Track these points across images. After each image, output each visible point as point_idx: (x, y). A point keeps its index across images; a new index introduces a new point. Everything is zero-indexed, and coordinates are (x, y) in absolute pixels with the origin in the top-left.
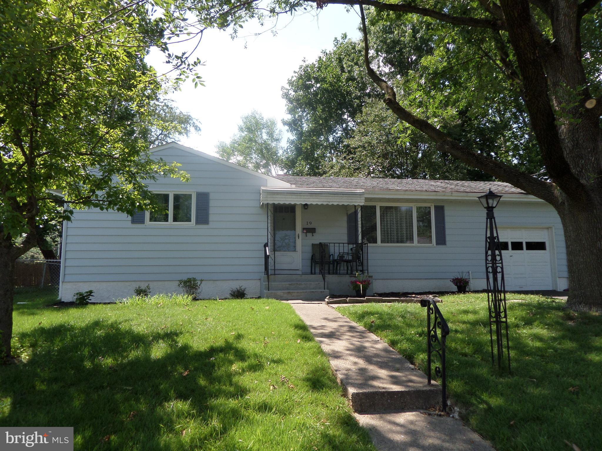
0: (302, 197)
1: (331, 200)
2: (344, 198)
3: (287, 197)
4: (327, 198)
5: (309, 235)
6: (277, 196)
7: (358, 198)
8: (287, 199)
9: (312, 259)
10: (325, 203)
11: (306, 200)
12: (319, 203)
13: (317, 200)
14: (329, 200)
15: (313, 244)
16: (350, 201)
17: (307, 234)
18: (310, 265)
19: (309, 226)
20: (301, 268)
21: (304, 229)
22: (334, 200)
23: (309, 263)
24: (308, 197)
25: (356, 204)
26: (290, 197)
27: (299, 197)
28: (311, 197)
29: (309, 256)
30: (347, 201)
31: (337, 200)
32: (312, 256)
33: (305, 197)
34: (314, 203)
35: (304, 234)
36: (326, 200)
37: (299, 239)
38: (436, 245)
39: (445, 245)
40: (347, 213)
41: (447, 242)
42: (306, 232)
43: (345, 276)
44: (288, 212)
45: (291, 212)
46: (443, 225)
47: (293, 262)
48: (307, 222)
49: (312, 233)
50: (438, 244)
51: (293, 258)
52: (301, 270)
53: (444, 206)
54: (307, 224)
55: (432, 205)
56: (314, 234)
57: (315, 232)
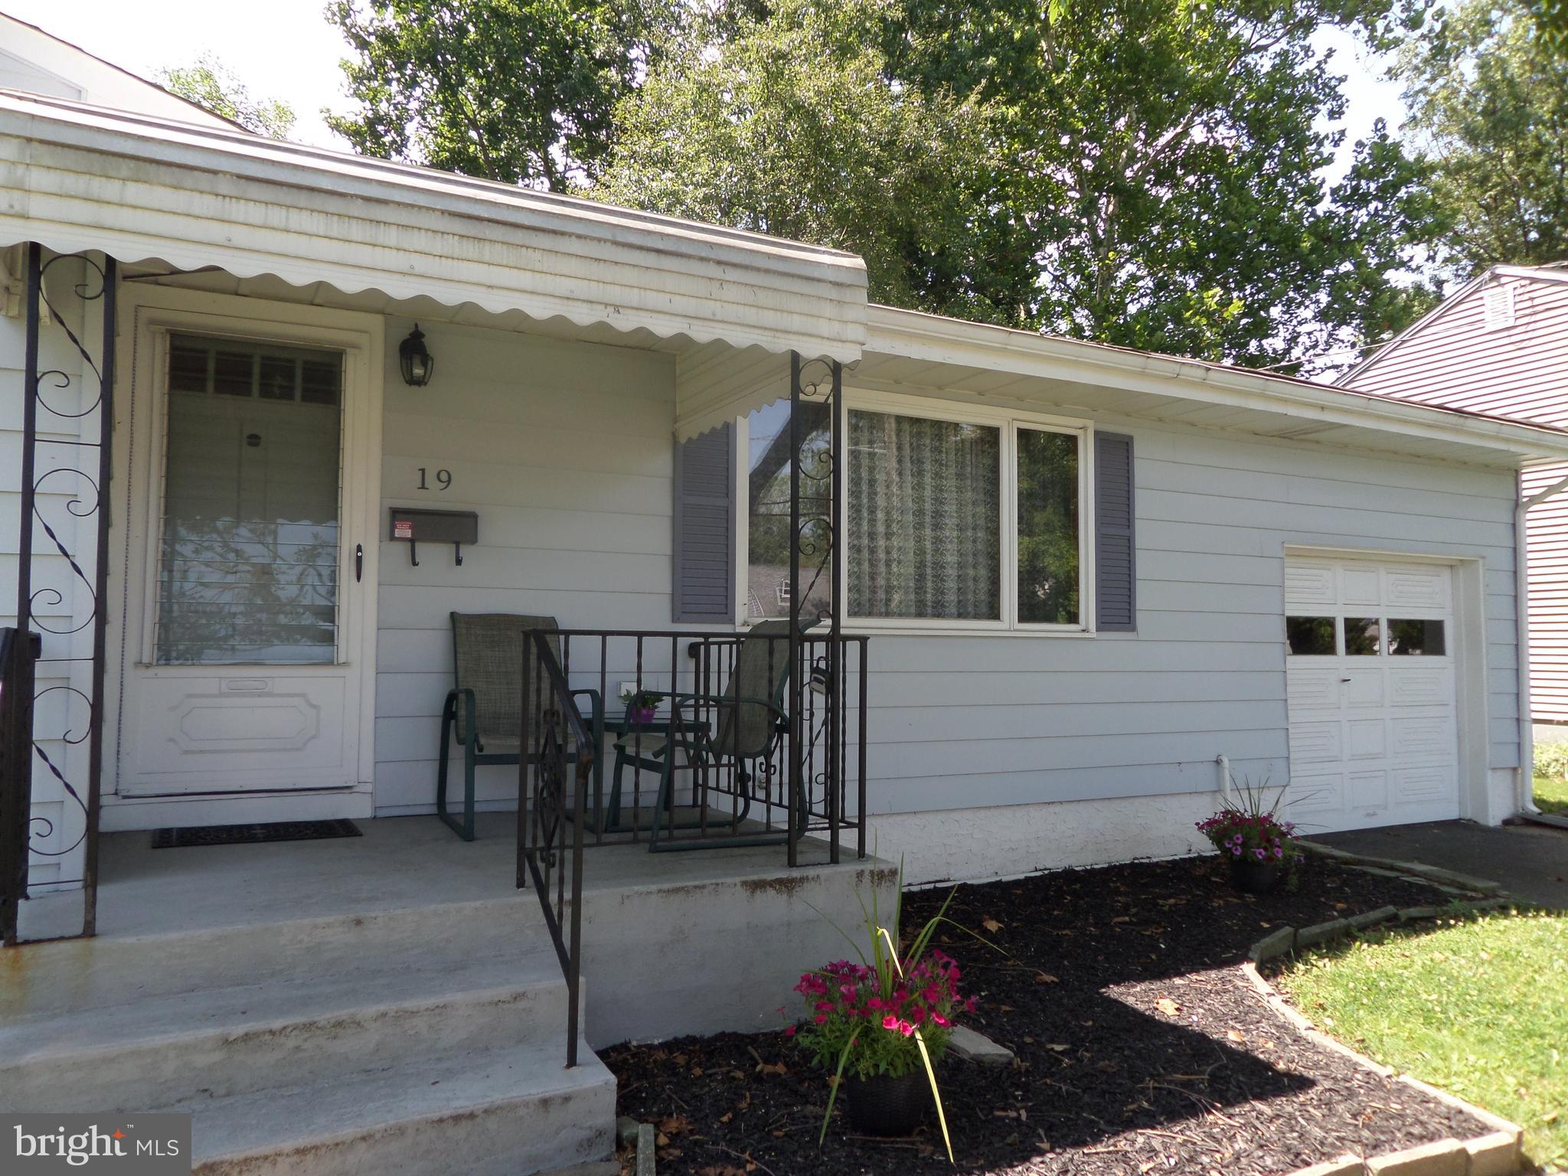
0: (392, 236)
1: (634, 297)
2: (731, 293)
3: (239, 210)
4: (597, 271)
5: (435, 555)
6: (135, 192)
7: (829, 310)
8: (241, 236)
9: (449, 714)
10: (582, 316)
11: (421, 264)
12: (539, 310)
13: (525, 280)
14: (615, 294)
15: (453, 616)
16: (770, 318)
17: (420, 548)
18: (432, 750)
19: (434, 499)
20: (367, 773)
21: (397, 515)
22: (652, 299)
23: (425, 738)
24: (438, 245)
25: (810, 350)
26: (277, 216)
27: (356, 231)
28: (470, 249)
29: (430, 693)
30: (751, 315)
31: (680, 304)
32: (452, 698)
33: (420, 241)
34: (496, 304)
35: (401, 550)
36: (594, 290)
37: (359, 578)
38: (1098, 630)
39: (1133, 629)
40: (673, 434)
41: (1140, 618)
42: (409, 535)
43: (717, 884)
44: (287, 394)
45: (309, 396)
46: (1126, 532)
47: (314, 737)
48: (423, 470)
49: (453, 546)
50: (1103, 624)
51: (314, 707)
52: (369, 788)
53: (1131, 438)
54: (423, 487)
55: (1084, 428)
56: (466, 551)
57: (476, 541)
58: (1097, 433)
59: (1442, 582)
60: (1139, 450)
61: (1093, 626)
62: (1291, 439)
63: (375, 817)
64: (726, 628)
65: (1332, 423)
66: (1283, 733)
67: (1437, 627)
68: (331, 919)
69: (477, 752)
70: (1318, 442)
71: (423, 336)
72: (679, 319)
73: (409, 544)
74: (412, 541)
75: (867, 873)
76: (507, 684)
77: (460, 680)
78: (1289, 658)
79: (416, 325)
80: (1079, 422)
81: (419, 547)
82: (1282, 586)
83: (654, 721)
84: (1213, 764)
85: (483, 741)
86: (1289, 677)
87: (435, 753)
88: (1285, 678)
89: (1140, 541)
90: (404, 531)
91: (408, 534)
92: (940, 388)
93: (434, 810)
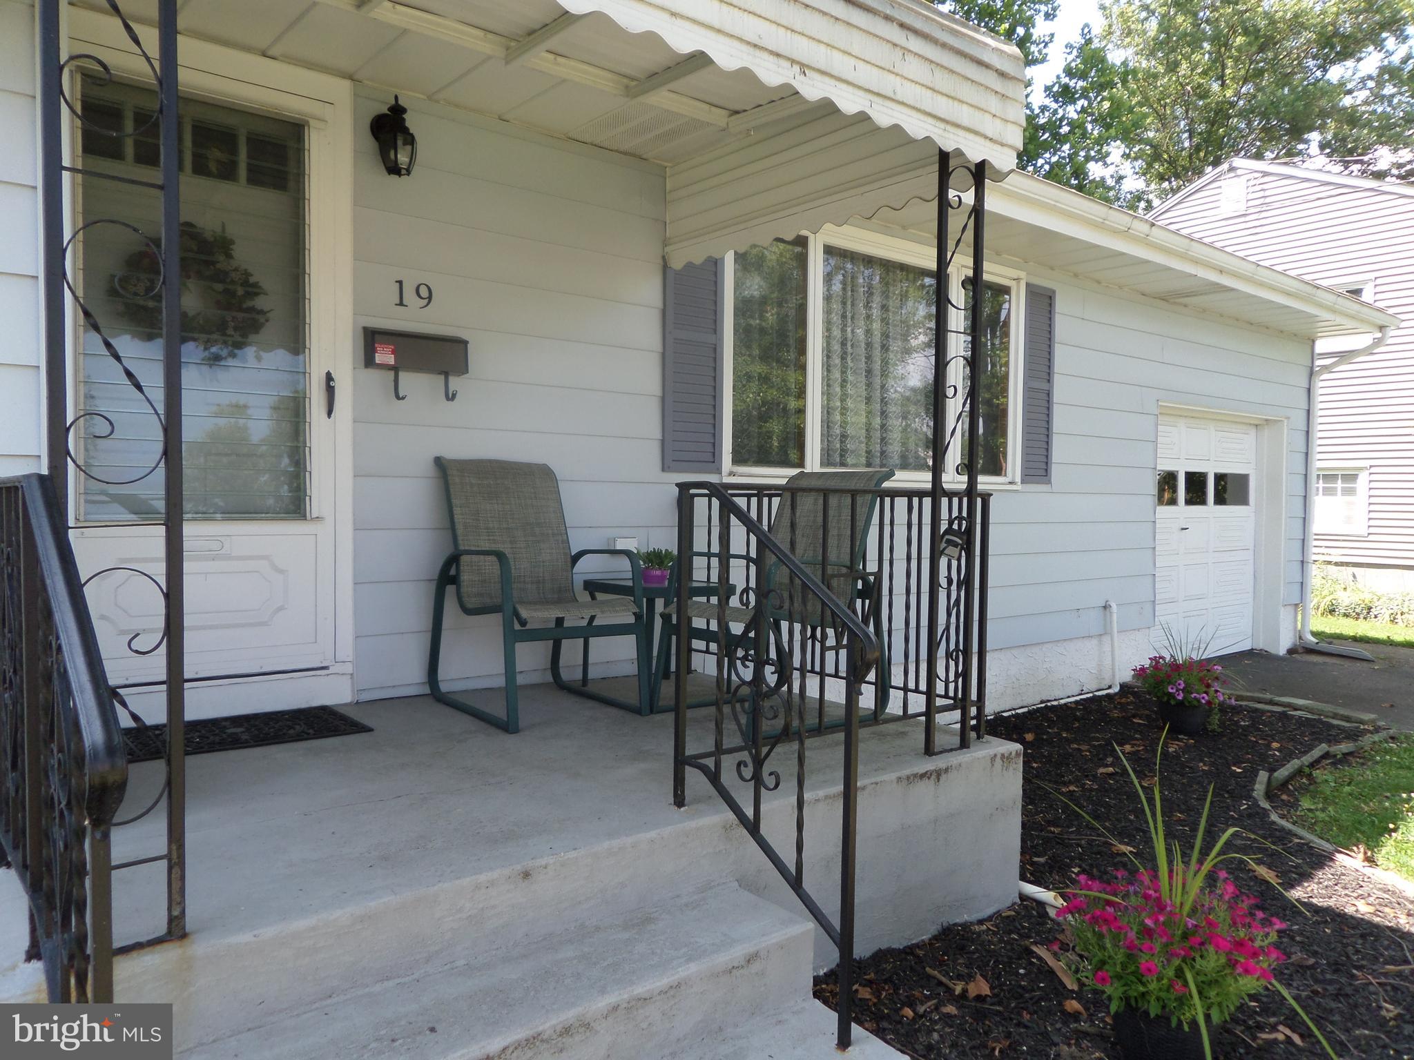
1: (820, 56)
2: (911, 67)
4: (787, 12)
5: (422, 387)
7: (994, 104)
9: (445, 578)
10: (769, 74)
12: (725, 56)
14: (802, 49)
15: (439, 462)
19: (415, 319)
21: (372, 338)
22: (837, 62)
25: (973, 151)
30: (927, 100)
31: (864, 74)
32: (452, 560)
34: (679, 39)
35: (383, 380)
36: (781, 39)
37: (330, 413)
38: (1023, 482)
39: (1049, 482)
40: (663, 258)
41: (1055, 470)
42: (392, 362)
43: (877, 784)
44: (227, 173)
45: (257, 178)
46: (1045, 386)
47: (281, 609)
48: (400, 283)
49: (442, 377)
50: (1028, 477)
51: (281, 572)
52: (349, 668)
53: (1054, 292)
54: (401, 304)
55: (1017, 280)
56: (455, 383)
57: (467, 371)
58: (1028, 285)
59: (1248, 439)
60: (1060, 305)
61: (1018, 479)
62: (1167, 301)
63: (357, 703)
64: (712, 478)
65: (1225, 287)
66: (1150, 579)
67: (1243, 480)
68: (495, 874)
69: (517, 627)
70: (1185, 306)
71: (404, 110)
72: (861, 93)
73: (392, 374)
74: (395, 369)
75: (999, 756)
76: (511, 542)
77: (460, 539)
78: (1158, 508)
79: (396, 98)
80: (1014, 273)
81: (402, 375)
82: (1155, 442)
83: (695, 585)
84: (1102, 609)
85: (524, 613)
86: (1158, 526)
87: (426, 623)
88: (1155, 528)
89: (1057, 396)
90: (385, 356)
91: (391, 360)
92: (904, 228)
93: (427, 690)
